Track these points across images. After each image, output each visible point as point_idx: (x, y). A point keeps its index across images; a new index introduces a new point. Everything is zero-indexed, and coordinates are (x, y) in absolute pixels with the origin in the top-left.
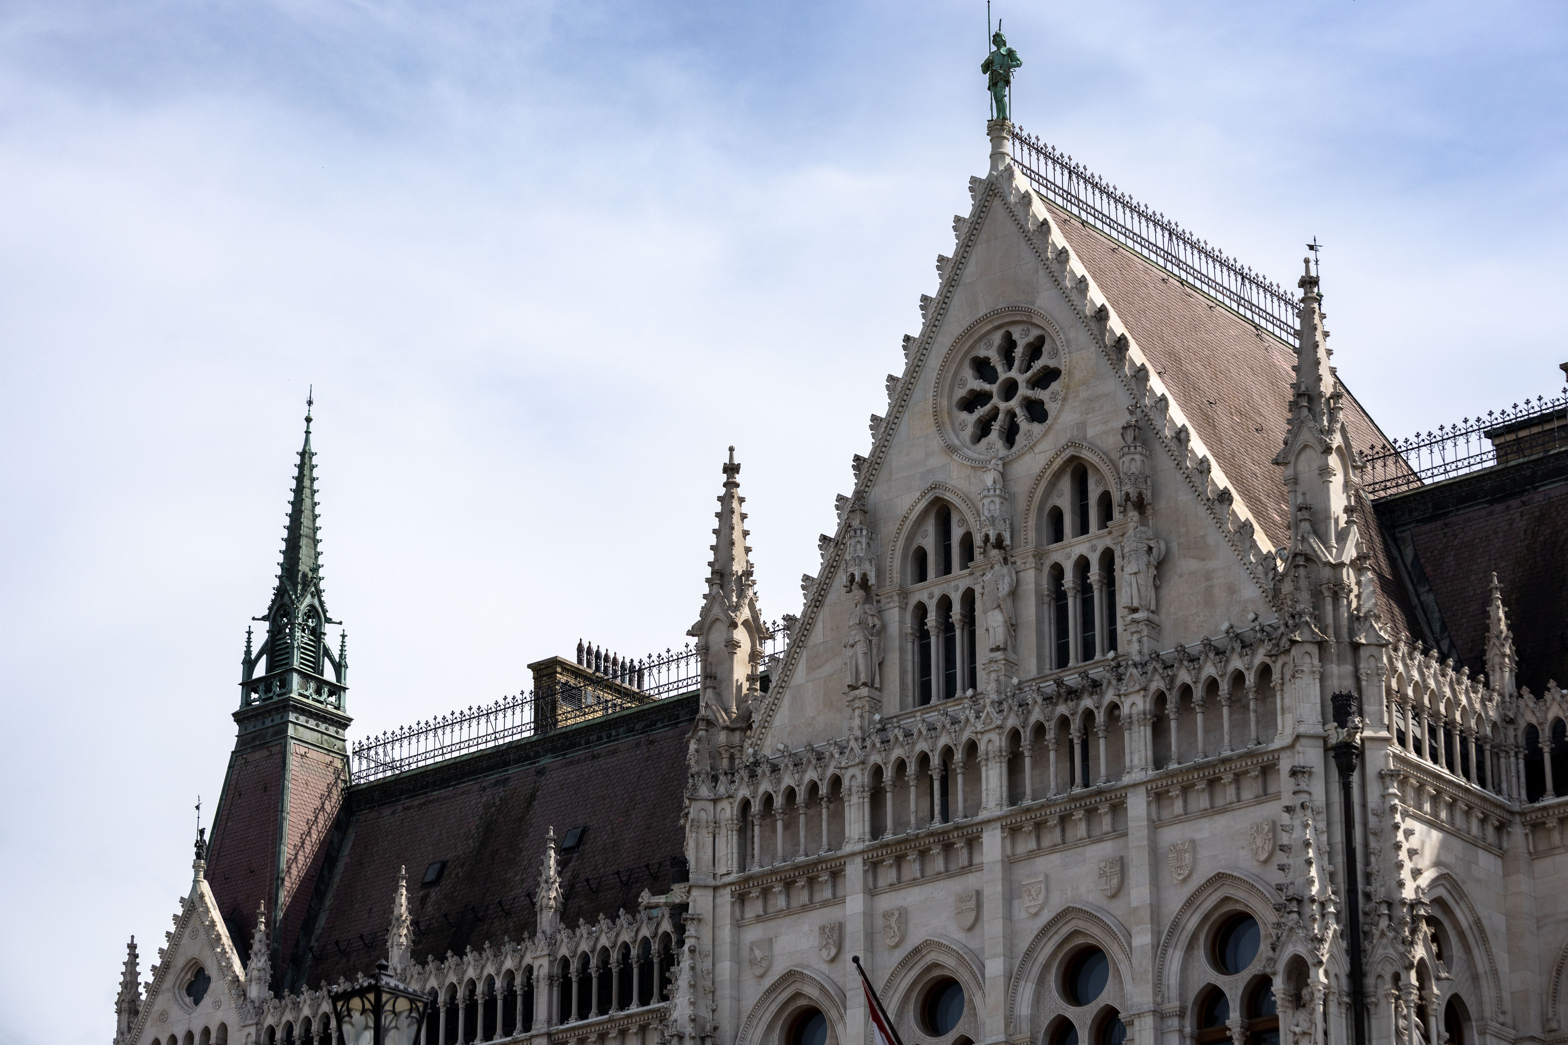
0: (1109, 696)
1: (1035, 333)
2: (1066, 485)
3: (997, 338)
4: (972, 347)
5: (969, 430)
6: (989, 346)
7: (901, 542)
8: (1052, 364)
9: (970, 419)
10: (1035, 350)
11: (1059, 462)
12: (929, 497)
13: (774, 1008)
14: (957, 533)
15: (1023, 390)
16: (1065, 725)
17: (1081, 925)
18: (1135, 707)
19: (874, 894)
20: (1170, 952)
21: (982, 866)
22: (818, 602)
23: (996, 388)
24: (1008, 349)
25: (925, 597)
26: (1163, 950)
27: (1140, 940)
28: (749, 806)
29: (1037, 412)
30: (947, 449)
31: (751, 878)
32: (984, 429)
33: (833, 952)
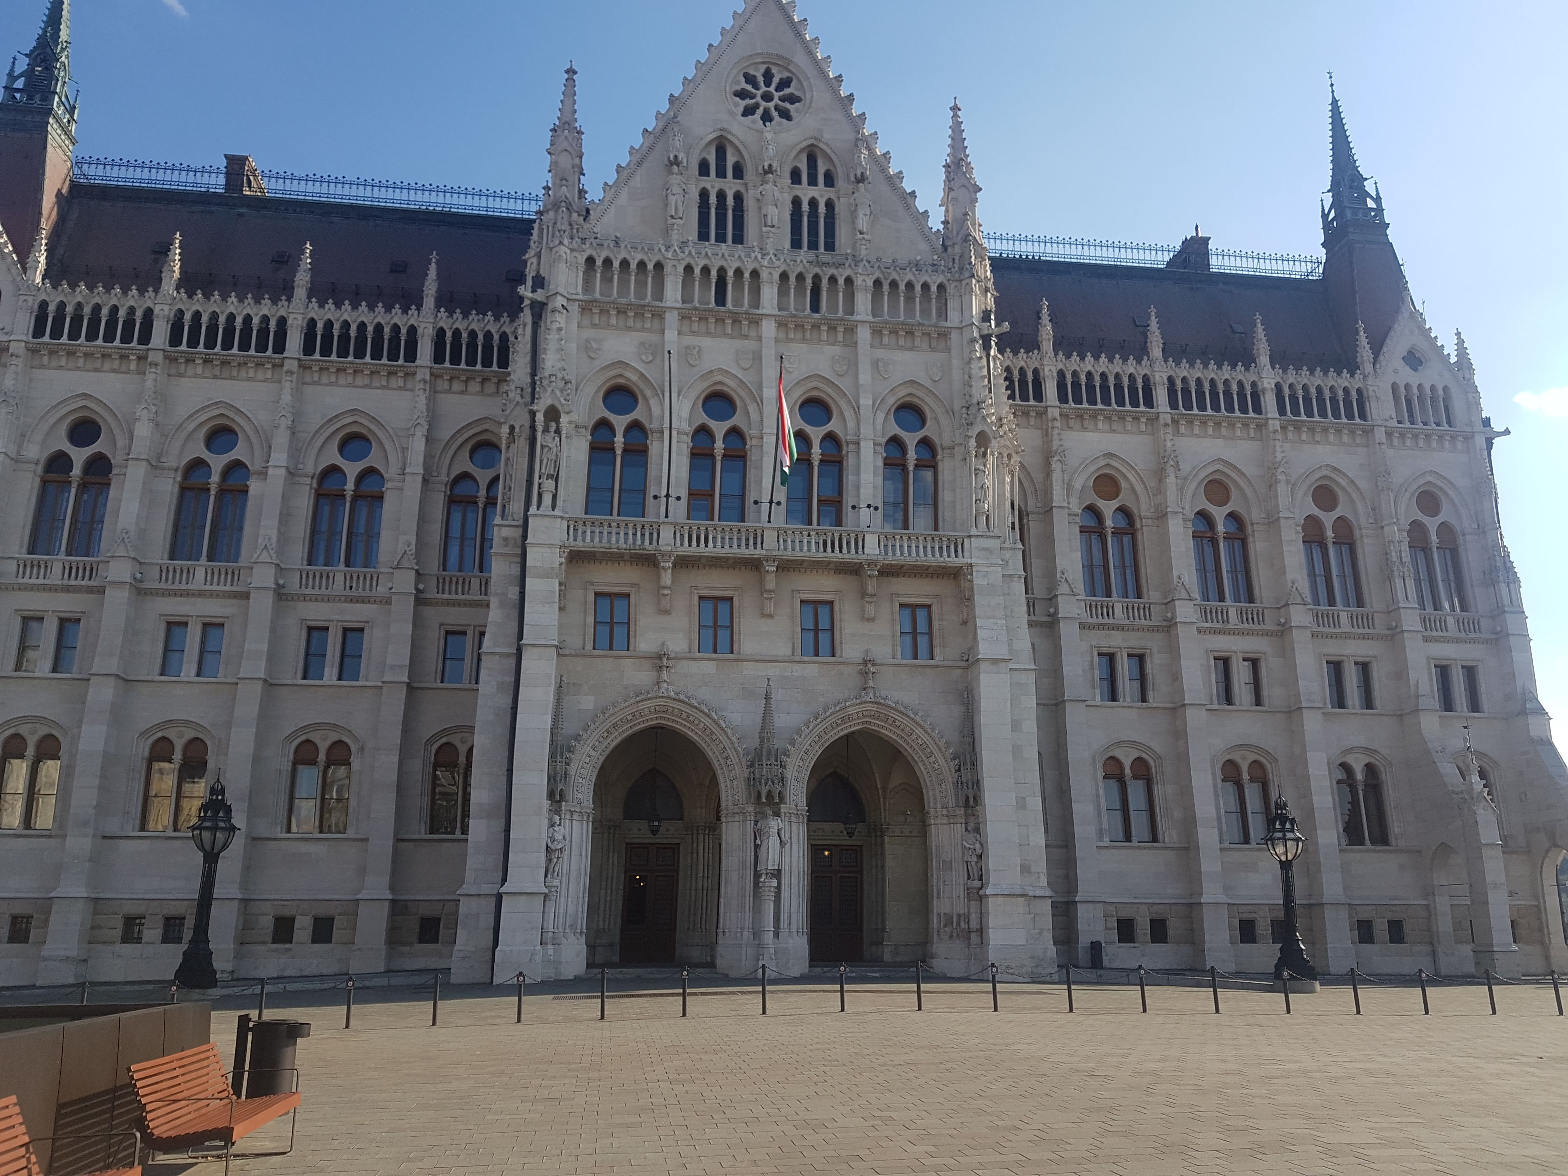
0: (848, 272)
1: (786, 75)
2: (804, 158)
3: (763, 68)
4: (747, 66)
5: (741, 109)
6: (757, 70)
7: (698, 151)
8: (797, 93)
9: (743, 103)
10: (785, 83)
11: (804, 144)
12: (718, 134)
13: (602, 378)
14: (731, 160)
15: (776, 100)
16: (817, 278)
17: (820, 385)
18: (864, 282)
19: (680, 333)
20: (878, 412)
21: (760, 338)
22: (639, 164)
23: (759, 93)
24: (768, 76)
25: (708, 186)
26: (875, 409)
27: (866, 401)
28: (590, 261)
29: (785, 115)
30: (731, 113)
31: (596, 301)
32: (748, 111)
33: (650, 358)
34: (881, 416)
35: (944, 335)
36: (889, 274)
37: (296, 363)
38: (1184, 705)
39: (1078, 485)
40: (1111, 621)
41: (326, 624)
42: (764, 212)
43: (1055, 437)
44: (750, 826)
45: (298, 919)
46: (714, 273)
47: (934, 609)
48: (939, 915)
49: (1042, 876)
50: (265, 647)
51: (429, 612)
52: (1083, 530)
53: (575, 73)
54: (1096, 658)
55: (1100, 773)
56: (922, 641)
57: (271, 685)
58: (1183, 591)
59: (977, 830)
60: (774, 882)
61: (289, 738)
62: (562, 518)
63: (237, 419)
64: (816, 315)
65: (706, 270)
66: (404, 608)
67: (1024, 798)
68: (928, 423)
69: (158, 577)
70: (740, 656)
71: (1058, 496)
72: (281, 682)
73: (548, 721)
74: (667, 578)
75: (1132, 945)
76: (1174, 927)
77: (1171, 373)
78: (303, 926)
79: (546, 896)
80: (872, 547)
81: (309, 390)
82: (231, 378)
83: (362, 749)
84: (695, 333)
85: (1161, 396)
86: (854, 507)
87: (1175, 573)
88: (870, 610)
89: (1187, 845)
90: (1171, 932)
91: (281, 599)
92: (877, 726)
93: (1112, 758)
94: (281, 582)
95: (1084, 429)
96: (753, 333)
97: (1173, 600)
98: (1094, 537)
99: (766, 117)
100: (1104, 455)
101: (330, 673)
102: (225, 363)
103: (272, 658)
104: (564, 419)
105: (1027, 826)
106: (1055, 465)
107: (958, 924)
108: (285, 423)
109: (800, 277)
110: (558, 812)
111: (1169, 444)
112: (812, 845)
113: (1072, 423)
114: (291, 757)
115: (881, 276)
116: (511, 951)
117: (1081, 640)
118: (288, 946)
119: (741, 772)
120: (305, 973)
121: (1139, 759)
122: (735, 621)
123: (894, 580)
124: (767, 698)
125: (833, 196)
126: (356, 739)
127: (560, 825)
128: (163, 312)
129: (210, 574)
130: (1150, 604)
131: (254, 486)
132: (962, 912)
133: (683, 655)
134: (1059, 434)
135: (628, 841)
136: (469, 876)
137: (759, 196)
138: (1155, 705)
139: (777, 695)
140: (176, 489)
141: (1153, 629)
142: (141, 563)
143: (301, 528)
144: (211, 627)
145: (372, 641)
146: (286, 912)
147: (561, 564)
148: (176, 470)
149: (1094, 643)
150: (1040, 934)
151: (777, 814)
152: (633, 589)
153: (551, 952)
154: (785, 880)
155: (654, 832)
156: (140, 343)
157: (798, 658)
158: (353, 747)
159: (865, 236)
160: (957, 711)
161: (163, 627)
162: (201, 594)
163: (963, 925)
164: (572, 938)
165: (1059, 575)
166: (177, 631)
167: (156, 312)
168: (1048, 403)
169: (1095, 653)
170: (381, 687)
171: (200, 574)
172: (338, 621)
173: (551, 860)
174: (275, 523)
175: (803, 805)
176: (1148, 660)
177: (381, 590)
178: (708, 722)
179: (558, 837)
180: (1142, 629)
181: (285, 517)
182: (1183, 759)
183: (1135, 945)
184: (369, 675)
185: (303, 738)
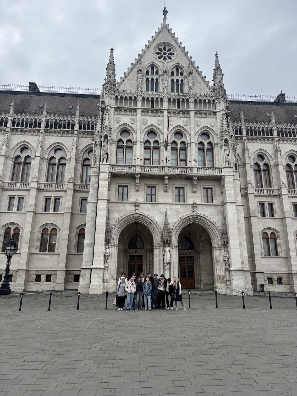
0: (187, 98)
1: (169, 48)
2: (175, 69)
3: (163, 46)
4: (159, 46)
7: (146, 68)
8: (173, 52)
9: (158, 56)
10: (169, 50)
11: (175, 65)
12: (151, 63)
13: (120, 128)
14: (155, 70)
15: (167, 54)
16: (179, 99)
17: (180, 128)
18: (192, 100)
19: (141, 116)
20: (196, 135)
21: (163, 116)
22: (130, 72)
23: (162, 53)
24: (165, 48)
25: (149, 77)
26: (195, 135)
27: (193, 132)
28: (117, 97)
29: (170, 58)
30: (155, 58)
31: (118, 107)
32: (160, 58)
33: (133, 122)
34: (197, 136)
35: (215, 114)
36: (199, 97)
37: (43, 130)
38: (285, 217)
39: (253, 158)
40: (263, 194)
41: (50, 197)
42: (164, 83)
43: (246, 144)
44: (161, 250)
45: (42, 275)
46: (150, 99)
47: (213, 189)
48: (217, 276)
49: (247, 265)
50: (34, 203)
51: (77, 194)
52: (254, 170)
53: (113, 50)
54: (259, 205)
55: (261, 237)
56: (210, 198)
57: (36, 213)
58: (284, 185)
59: (227, 251)
60: (168, 266)
61: (41, 227)
62: (109, 165)
63: (28, 145)
64: (179, 109)
65: (148, 98)
66: (70, 193)
67: (241, 242)
68: (210, 138)
69: (8, 186)
70: (158, 203)
71: (247, 160)
72: (39, 212)
73: (105, 220)
74: (138, 181)
75: (272, 285)
76: (284, 280)
77: (278, 127)
78: (43, 277)
79: (104, 269)
80: (195, 172)
81: (47, 137)
82: (27, 135)
83: (60, 230)
84: (145, 115)
85: (275, 133)
86: (190, 161)
87: (281, 181)
88: (195, 189)
89: (287, 257)
90: (283, 282)
91: (39, 191)
92: (198, 222)
93: (265, 233)
94: (39, 186)
95: (254, 142)
96: (161, 115)
97: (281, 188)
98: (258, 172)
99: (165, 59)
100: (260, 149)
101: (51, 211)
102: (26, 131)
103: (36, 206)
104: (109, 138)
105: (242, 250)
106: (246, 152)
107: (223, 278)
108: (40, 145)
109: (174, 99)
110: (108, 245)
111: (278, 146)
112: (180, 256)
113: (250, 141)
114: (41, 232)
115: (197, 98)
116: (94, 285)
117: (254, 200)
118: (39, 283)
119: (159, 234)
120: (43, 290)
121: (272, 233)
122: (157, 193)
123: (201, 181)
124: (166, 214)
125: (183, 78)
126: (58, 227)
127: (108, 249)
128: (10, 118)
129: (21, 184)
130: (274, 190)
131: (33, 163)
132: (224, 275)
133: (142, 202)
134: (247, 144)
135: (130, 254)
136: (84, 263)
137: (162, 79)
138: (276, 218)
139: (169, 213)
140: (13, 163)
141: (275, 196)
142: (4, 182)
143: (44, 173)
144: (21, 198)
145: (62, 201)
146: (39, 273)
147: (109, 177)
148: (13, 158)
149: (258, 201)
150: (248, 281)
151: (169, 246)
152: (129, 185)
153: (106, 285)
154: (172, 265)
155: (136, 251)
156: (4, 126)
157: (174, 203)
158: (58, 230)
159: (192, 88)
160: (221, 217)
161: (8, 198)
162: (18, 190)
163: (224, 279)
164: (112, 281)
165: (248, 182)
166: (12, 199)
167: (9, 118)
168: (243, 136)
169: (259, 203)
170: (64, 214)
171: (18, 185)
172: (54, 197)
173: (105, 259)
174: (37, 171)
175: (177, 244)
176: (274, 205)
177: (65, 188)
178: (150, 221)
179: (108, 252)
180: (271, 196)
181: (40, 170)
182: (285, 232)
183: (273, 285)
184: (61, 210)
185: (45, 227)
